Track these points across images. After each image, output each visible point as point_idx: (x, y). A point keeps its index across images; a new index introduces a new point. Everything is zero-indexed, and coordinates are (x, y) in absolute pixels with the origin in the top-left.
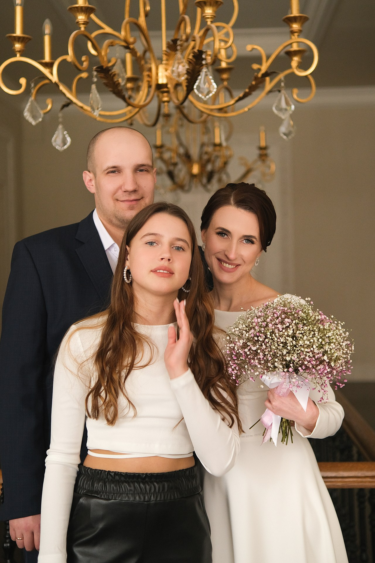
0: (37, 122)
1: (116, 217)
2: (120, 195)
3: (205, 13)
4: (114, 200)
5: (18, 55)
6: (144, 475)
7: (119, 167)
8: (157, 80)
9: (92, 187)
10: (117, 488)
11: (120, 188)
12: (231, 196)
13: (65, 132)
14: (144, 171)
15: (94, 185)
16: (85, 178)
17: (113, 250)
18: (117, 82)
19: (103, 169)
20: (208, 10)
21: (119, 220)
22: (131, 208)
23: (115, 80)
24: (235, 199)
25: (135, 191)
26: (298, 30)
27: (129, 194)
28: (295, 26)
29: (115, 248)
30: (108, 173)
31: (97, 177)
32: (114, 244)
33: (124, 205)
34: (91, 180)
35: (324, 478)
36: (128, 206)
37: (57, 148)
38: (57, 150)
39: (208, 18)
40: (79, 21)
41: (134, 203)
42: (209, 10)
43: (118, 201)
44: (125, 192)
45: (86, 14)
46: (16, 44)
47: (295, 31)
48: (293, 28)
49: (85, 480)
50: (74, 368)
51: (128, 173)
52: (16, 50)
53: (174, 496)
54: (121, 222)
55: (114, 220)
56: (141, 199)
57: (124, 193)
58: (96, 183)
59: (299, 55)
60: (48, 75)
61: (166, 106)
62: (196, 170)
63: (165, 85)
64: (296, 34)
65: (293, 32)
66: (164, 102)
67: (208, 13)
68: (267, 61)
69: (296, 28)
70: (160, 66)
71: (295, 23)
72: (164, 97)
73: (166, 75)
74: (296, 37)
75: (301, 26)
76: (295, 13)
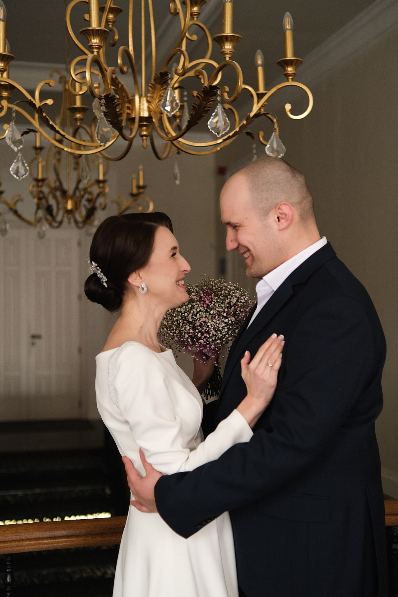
18: (119, 113)
23: (118, 109)
26: (293, 73)
28: (290, 69)
39: (227, 54)
47: (290, 74)
48: (288, 71)
60: (32, 100)
61: (145, 141)
62: (70, 206)
63: (145, 119)
64: (291, 77)
65: (287, 75)
66: (142, 136)
67: (228, 49)
68: (258, 102)
69: (291, 71)
70: (142, 98)
71: (290, 67)
72: (143, 131)
73: (149, 108)
74: (290, 80)
75: (296, 70)
76: (290, 56)
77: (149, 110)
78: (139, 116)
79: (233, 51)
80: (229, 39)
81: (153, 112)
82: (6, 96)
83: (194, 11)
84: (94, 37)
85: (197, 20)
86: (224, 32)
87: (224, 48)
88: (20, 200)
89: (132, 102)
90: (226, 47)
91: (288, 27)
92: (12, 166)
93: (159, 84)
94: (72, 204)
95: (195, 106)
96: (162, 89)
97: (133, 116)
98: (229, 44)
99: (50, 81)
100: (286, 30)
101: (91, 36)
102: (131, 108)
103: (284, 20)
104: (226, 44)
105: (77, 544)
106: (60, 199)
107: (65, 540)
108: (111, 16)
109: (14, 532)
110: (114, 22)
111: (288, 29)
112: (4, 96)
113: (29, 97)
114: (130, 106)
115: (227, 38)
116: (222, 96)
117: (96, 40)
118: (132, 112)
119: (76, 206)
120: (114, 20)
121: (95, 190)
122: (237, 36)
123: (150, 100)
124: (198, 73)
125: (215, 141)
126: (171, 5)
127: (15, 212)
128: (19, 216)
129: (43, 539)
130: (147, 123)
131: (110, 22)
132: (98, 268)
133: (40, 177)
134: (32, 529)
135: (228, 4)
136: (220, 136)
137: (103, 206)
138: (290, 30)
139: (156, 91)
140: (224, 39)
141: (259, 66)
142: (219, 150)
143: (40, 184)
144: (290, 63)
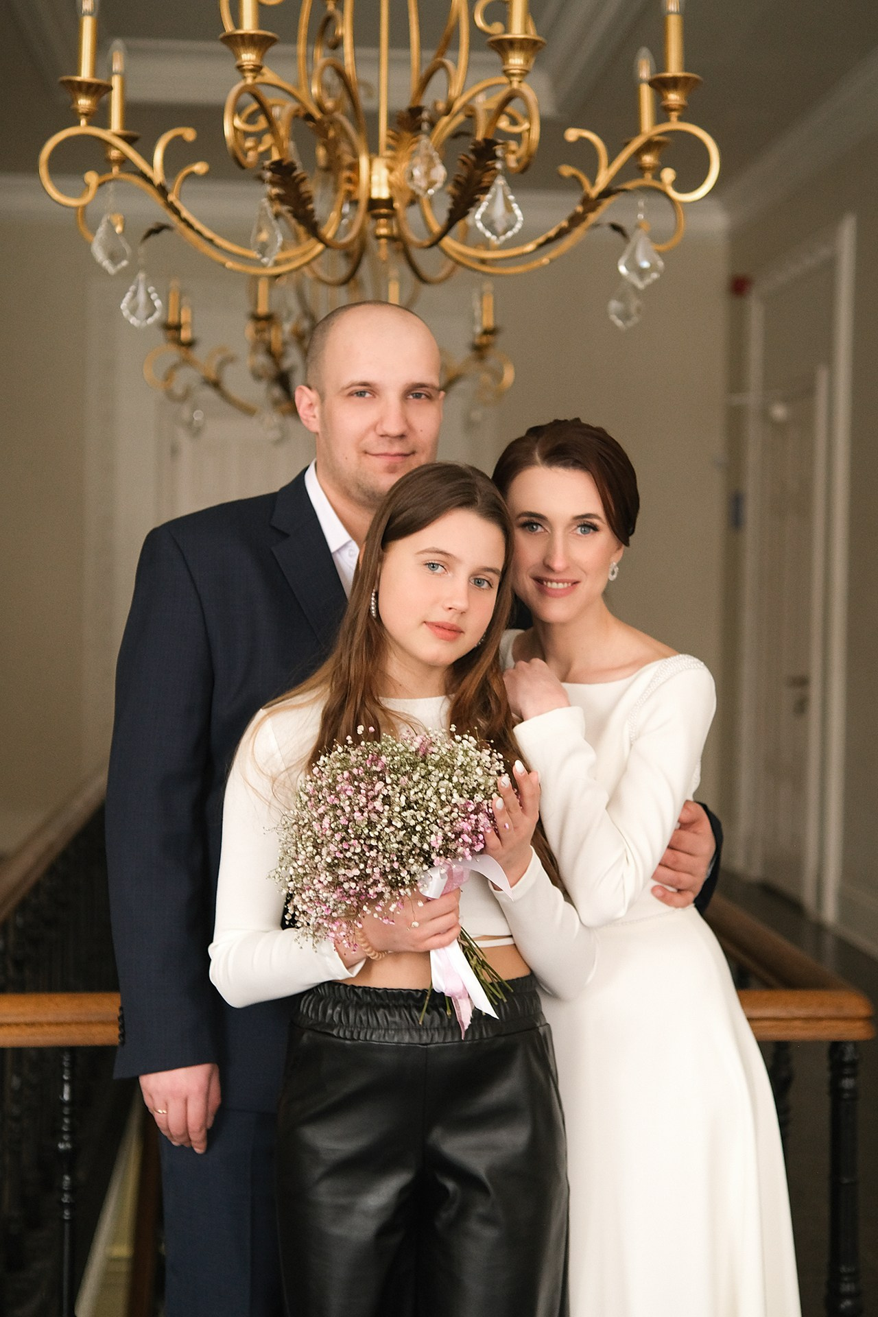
0: (119, 267)
1: (359, 486)
2: (372, 441)
3: (508, 64)
4: (358, 452)
5: (83, 122)
6: (420, 993)
7: (375, 385)
8: (370, 191)
9: (311, 419)
10: (368, 1017)
11: (374, 427)
12: (534, 449)
13: (151, 289)
14: (423, 397)
15: (318, 415)
16: (300, 400)
17: (345, 553)
18: (306, 195)
19: (341, 387)
20: (514, 58)
21: (365, 493)
22: (391, 470)
23: (303, 188)
24: (541, 454)
25: (402, 436)
26: (680, 105)
27: (390, 442)
29: (351, 550)
30: (351, 394)
31: (326, 401)
32: (350, 542)
33: (380, 463)
34: (311, 405)
35: (750, 1019)
36: (387, 465)
37: (131, 321)
38: (133, 326)
39: (514, 74)
40: (245, 64)
41: (399, 459)
42: (518, 58)
43: (368, 455)
44: (382, 436)
45: (260, 50)
46: (80, 98)
47: (673, 107)
48: (669, 101)
49: (311, 1001)
50: (264, 786)
51: (392, 397)
52: (80, 111)
53: (481, 1033)
54: (368, 498)
55: (354, 491)
56: (412, 456)
57: (381, 438)
58: (322, 413)
59: (656, 151)
60: (146, 170)
61: (384, 247)
63: (383, 203)
64: (675, 114)
65: (670, 109)
66: (379, 237)
67: (515, 65)
68: (610, 162)
69: (675, 100)
70: (376, 161)
71: (673, 92)
72: (381, 227)
73: (389, 179)
74: (674, 119)
75: (687, 98)
76: (674, 68)
77: (391, 185)
78: (368, 196)
79: (529, 69)
80: (517, 45)
81: (396, 190)
82: (116, 157)
84: (246, 50)
86: (509, 32)
88: (229, 360)
89: (354, 167)
90: (512, 62)
91: (673, 6)
92: (125, 300)
93: (408, 130)
97: (359, 197)
98: (516, 56)
99: (186, 132)
100: (670, 15)
101: (241, 47)
102: (353, 179)
104: (512, 55)
111: (672, 13)
112: (111, 157)
113: (143, 165)
114: (352, 175)
115: (512, 44)
116: (505, 160)
117: (250, 55)
118: (357, 189)
122: (534, 40)
123: (391, 165)
127: (216, 385)
128: (224, 395)
130: (388, 211)
133: (263, 310)
136: (501, 242)
138: (677, 13)
139: (403, 144)
142: (549, 265)
143: (264, 326)
144: (673, 83)
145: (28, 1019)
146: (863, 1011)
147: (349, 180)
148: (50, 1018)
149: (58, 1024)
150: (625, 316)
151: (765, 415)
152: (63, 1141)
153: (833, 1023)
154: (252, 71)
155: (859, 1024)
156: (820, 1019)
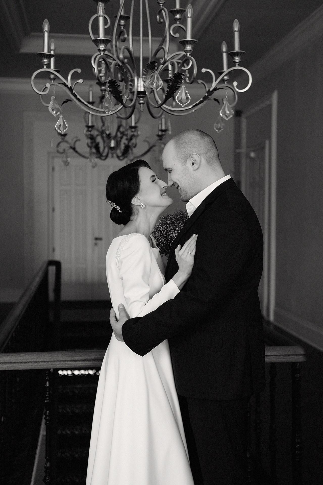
5: (45, 67)
13: (65, 121)
18: (120, 91)
23: (119, 89)
39: (188, 52)
46: (44, 59)
52: (44, 64)
60: (66, 82)
61: (142, 107)
62: (113, 144)
63: (142, 92)
64: (237, 64)
65: (235, 62)
66: (140, 104)
67: (188, 49)
68: (216, 80)
69: (237, 59)
70: (139, 79)
71: (237, 57)
72: (141, 100)
73: (144, 85)
74: (237, 65)
75: (241, 59)
76: (237, 49)
77: (144, 87)
78: (137, 90)
79: (192, 50)
80: (189, 43)
81: (146, 88)
82: (53, 77)
83: (177, 17)
84: (101, 44)
85: (179, 23)
86: (186, 38)
87: (186, 48)
88: (78, 140)
89: (133, 81)
90: (187, 48)
91: (236, 29)
92: (56, 124)
93: (150, 69)
94: (114, 143)
95: (169, 85)
96: (152, 72)
97: (134, 91)
98: (189, 46)
99: (78, 70)
100: (235, 31)
101: (99, 43)
102: (132, 85)
103: (233, 25)
104: (187, 46)
105: (88, 365)
106: (105, 139)
107: (81, 362)
108: (122, 22)
109: (50, 356)
110: (124, 26)
111: (236, 31)
112: (51, 77)
113: (65, 81)
114: (132, 84)
115: (187, 42)
116: (185, 80)
117: (102, 46)
118: (133, 88)
119: (118, 144)
120: (125, 24)
121: (130, 133)
122: (194, 41)
123: (144, 80)
124: (172, 63)
125: (188, 107)
126: (157, 17)
127: (74, 149)
128: (77, 152)
129: (68, 361)
130: (143, 95)
131: (122, 25)
132: (113, 203)
133: (90, 124)
134: (61, 355)
135: (189, 19)
136: (184, 106)
137: (134, 145)
138: (237, 31)
139: (148, 74)
140: (186, 42)
141: (223, 52)
142: (194, 112)
143: (90, 129)
144: (237, 54)
145: (35, 360)
146: (302, 352)
147: (131, 85)
148: (42, 360)
149: (44, 362)
150: (219, 129)
151: (248, 156)
152: (46, 400)
153: (293, 356)
154: (103, 51)
155: (301, 357)
156: (289, 355)
